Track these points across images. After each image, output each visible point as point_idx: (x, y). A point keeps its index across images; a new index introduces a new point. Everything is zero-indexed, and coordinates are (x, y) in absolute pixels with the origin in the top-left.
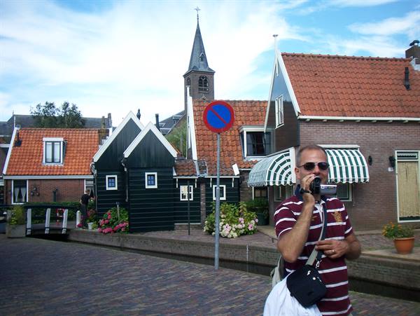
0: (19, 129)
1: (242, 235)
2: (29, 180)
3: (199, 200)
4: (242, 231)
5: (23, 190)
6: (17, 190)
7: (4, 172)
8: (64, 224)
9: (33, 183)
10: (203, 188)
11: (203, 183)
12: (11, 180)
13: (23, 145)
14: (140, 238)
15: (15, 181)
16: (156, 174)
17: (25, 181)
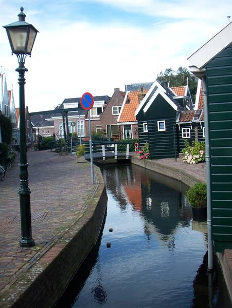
0: (129, 92)
1: (199, 162)
2: (133, 124)
3: (194, 137)
4: (200, 160)
5: (129, 131)
6: (126, 131)
7: (118, 121)
8: (127, 153)
9: (135, 126)
10: (196, 129)
11: (196, 126)
12: (122, 125)
13: (130, 102)
14: (150, 163)
15: (124, 125)
16: (164, 121)
17: (130, 125)
